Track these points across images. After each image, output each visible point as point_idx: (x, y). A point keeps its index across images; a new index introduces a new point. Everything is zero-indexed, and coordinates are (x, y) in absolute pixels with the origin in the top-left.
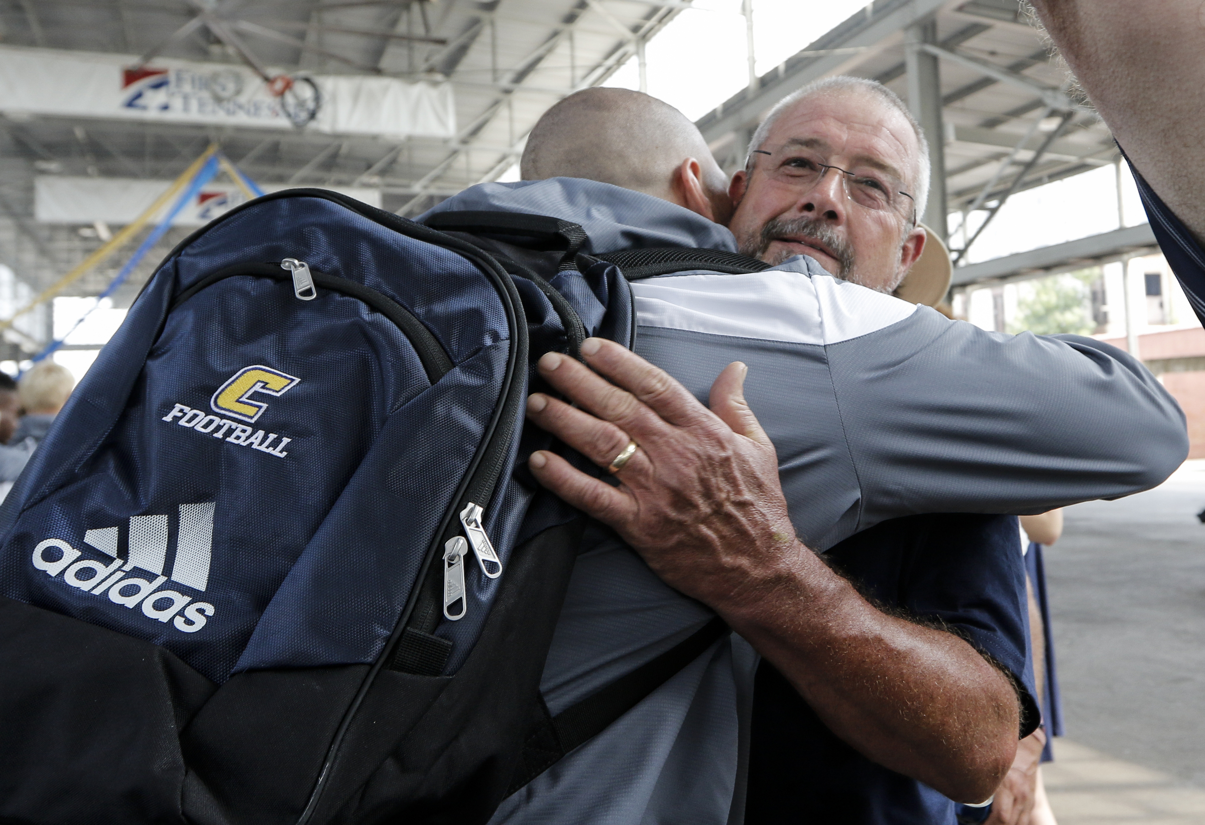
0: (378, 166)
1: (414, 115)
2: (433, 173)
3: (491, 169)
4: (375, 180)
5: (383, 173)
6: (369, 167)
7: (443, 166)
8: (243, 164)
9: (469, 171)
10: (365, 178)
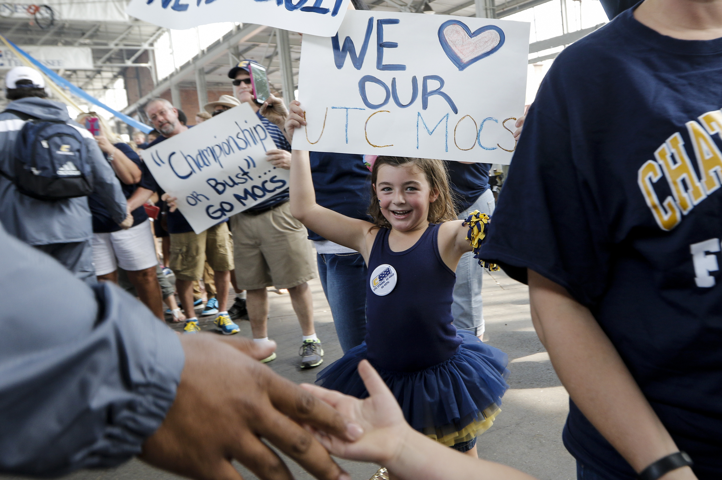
0: (88, 34)
1: (105, 10)
2: (122, 36)
3: (154, 34)
4: (87, 41)
5: (91, 37)
6: (83, 34)
7: (126, 33)
8: (9, 34)
9: (140, 35)
10: (82, 41)
